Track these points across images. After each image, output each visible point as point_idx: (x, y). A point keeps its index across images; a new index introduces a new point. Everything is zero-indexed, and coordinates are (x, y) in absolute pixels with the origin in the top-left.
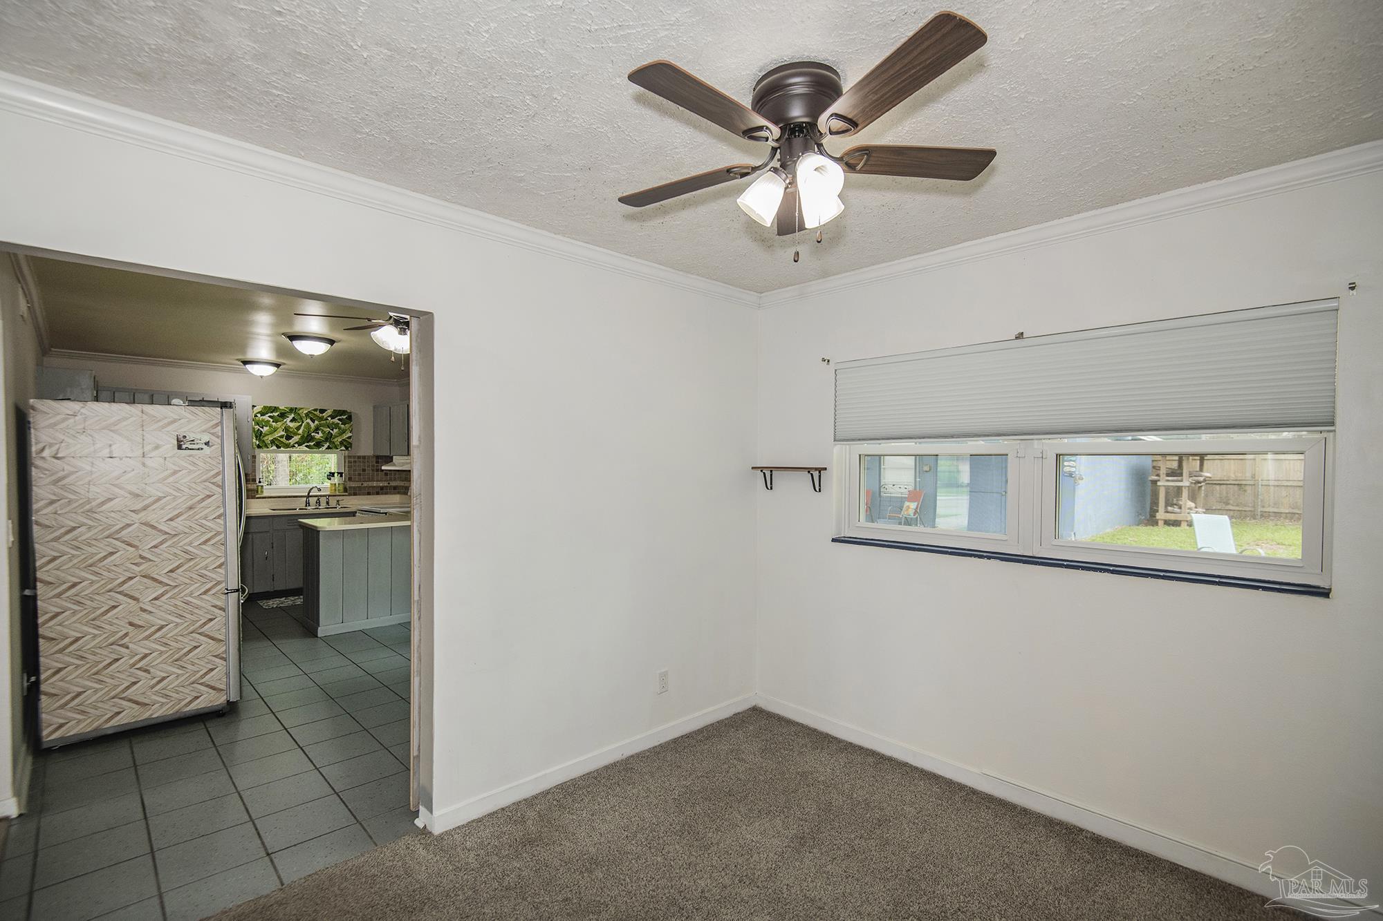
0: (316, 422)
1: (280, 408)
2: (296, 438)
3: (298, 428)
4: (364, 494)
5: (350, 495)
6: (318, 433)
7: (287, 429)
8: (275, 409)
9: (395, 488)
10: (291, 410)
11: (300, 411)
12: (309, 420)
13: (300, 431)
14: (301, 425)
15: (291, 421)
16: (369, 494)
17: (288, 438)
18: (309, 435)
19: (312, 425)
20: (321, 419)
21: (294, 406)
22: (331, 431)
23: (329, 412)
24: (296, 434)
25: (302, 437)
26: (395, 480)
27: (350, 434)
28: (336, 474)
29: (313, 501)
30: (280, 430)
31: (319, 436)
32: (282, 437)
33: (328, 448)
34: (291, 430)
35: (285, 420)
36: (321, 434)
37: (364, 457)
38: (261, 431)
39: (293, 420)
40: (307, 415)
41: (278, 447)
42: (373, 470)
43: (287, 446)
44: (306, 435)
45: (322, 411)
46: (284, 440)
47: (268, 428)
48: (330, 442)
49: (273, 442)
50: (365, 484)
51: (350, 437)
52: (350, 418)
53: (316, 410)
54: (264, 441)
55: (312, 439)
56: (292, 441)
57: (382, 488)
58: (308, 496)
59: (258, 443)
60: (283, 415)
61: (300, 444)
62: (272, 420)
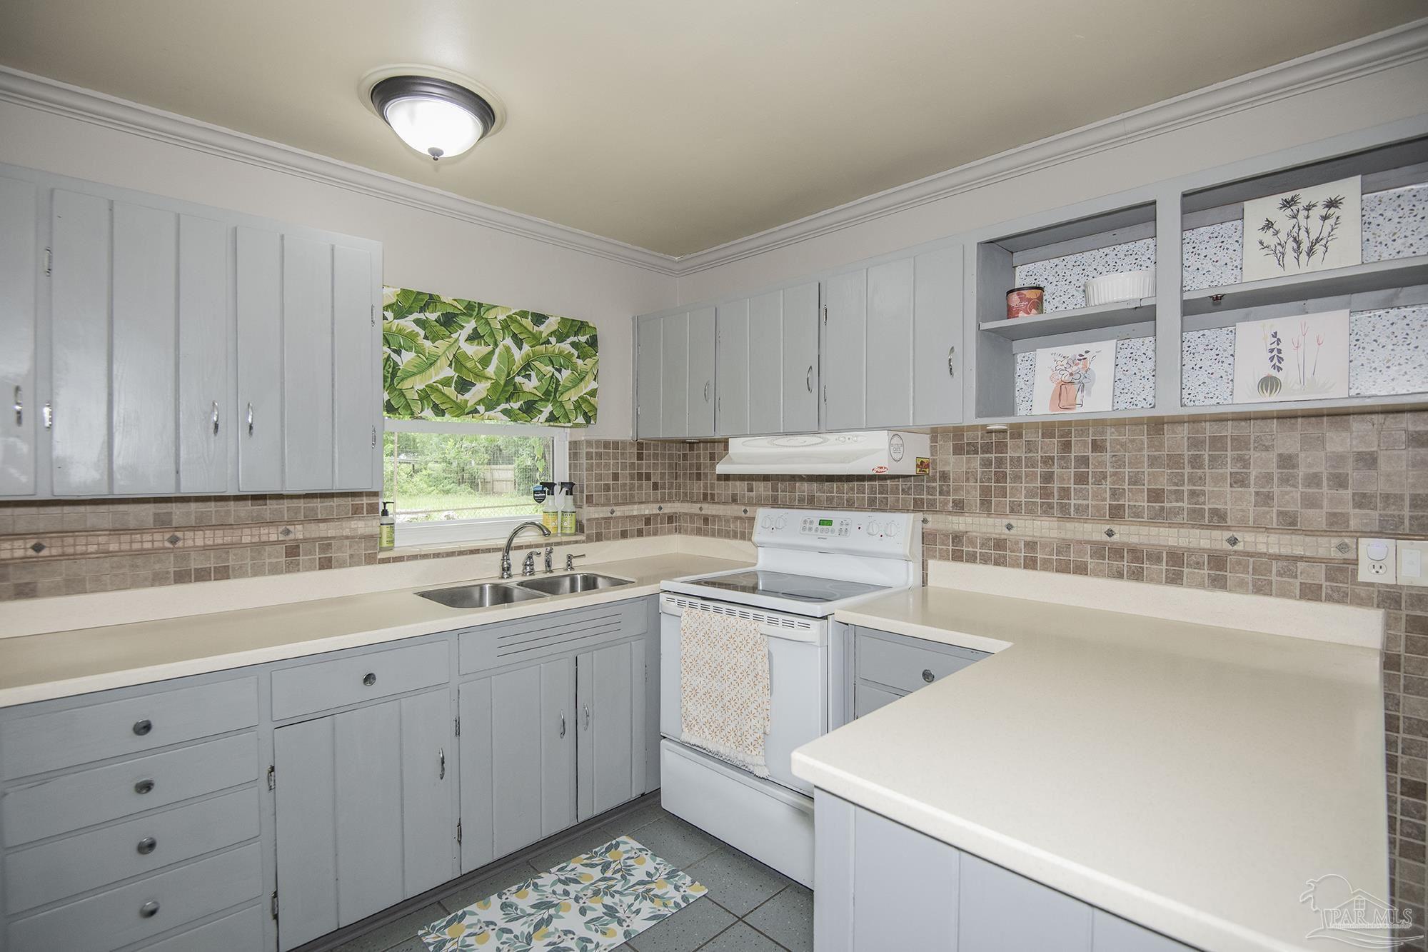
0: (526, 347)
1: (443, 299)
2: (481, 389)
3: (485, 361)
4: (615, 537)
5: (589, 539)
6: (528, 377)
7: (458, 361)
8: (430, 301)
9: (671, 518)
10: (472, 309)
11: (490, 315)
12: (509, 341)
13: (490, 371)
14: (492, 352)
15: (470, 339)
16: (624, 535)
17: (464, 386)
18: (509, 381)
19: (519, 356)
20: (536, 340)
21: (475, 299)
22: (557, 374)
23: (551, 324)
24: (481, 376)
25: (495, 385)
26: (670, 500)
27: (593, 385)
28: (557, 488)
29: (517, 558)
30: (443, 362)
31: (531, 385)
32: (446, 382)
33: (552, 418)
34: (469, 365)
35: (455, 336)
36: (535, 382)
37: (616, 445)
38: (395, 363)
39: (475, 337)
40: (505, 326)
41: (439, 411)
42: (632, 478)
43: (460, 410)
44: (502, 383)
45: (539, 319)
46: (451, 391)
47: (413, 354)
48: (555, 401)
49: (424, 396)
50: (620, 511)
51: (593, 393)
52: (593, 342)
53: (524, 314)
54: (402, 394)
55: (515, 392)
56: (472, 397)
57: (648, 520)
58: (508, 548)
59: (387, 397)
60: (449, 321)
61: (490, 406)
62: (422, 333)
